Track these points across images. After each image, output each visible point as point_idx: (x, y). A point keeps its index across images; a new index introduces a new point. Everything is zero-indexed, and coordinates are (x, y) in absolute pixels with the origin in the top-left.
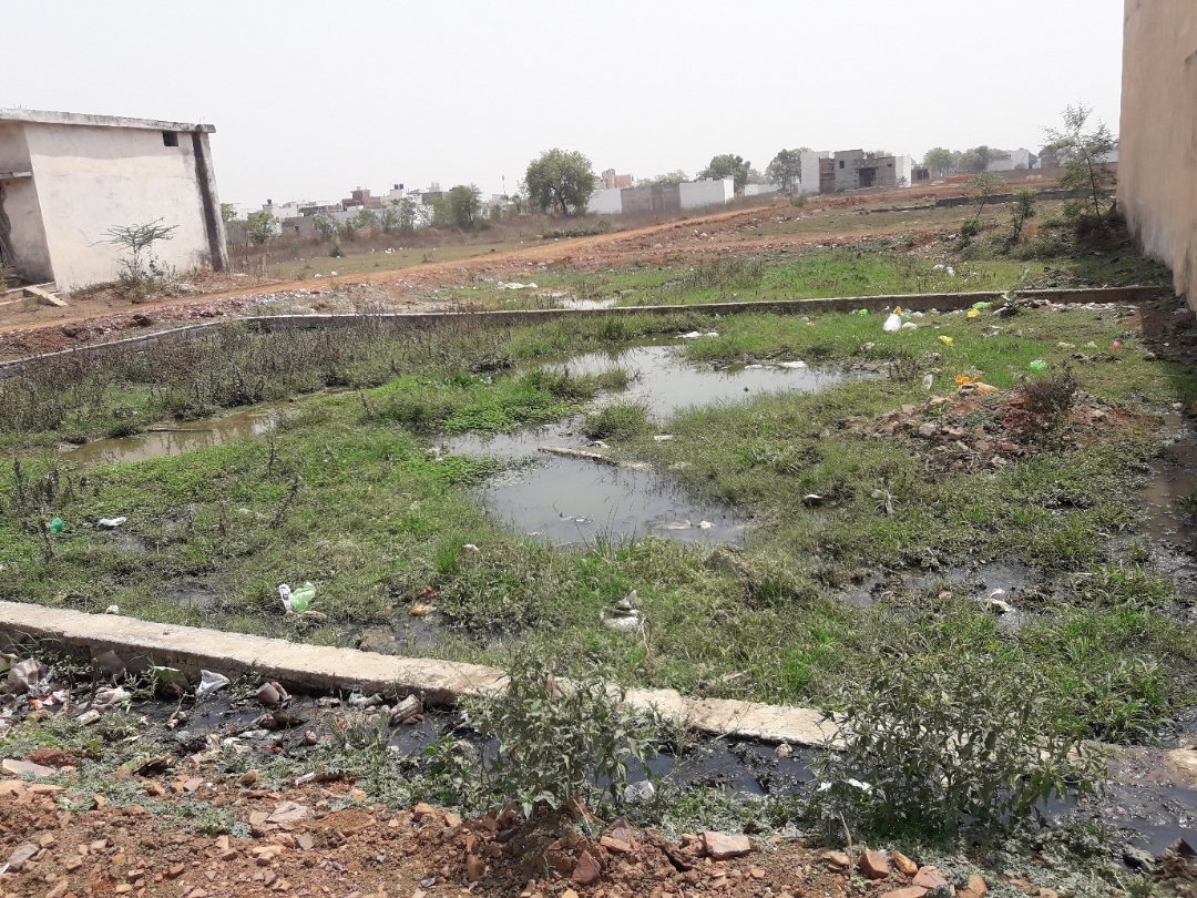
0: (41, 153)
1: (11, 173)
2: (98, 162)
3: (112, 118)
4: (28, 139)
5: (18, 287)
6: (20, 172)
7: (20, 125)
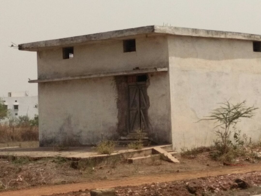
0: (176, 56)
1: (156, 69)
2: (209, 62)
3: (223, 33)
4: (169, 46)
5: (150, 146)
6: (161, 68)
7: (165, 36)
